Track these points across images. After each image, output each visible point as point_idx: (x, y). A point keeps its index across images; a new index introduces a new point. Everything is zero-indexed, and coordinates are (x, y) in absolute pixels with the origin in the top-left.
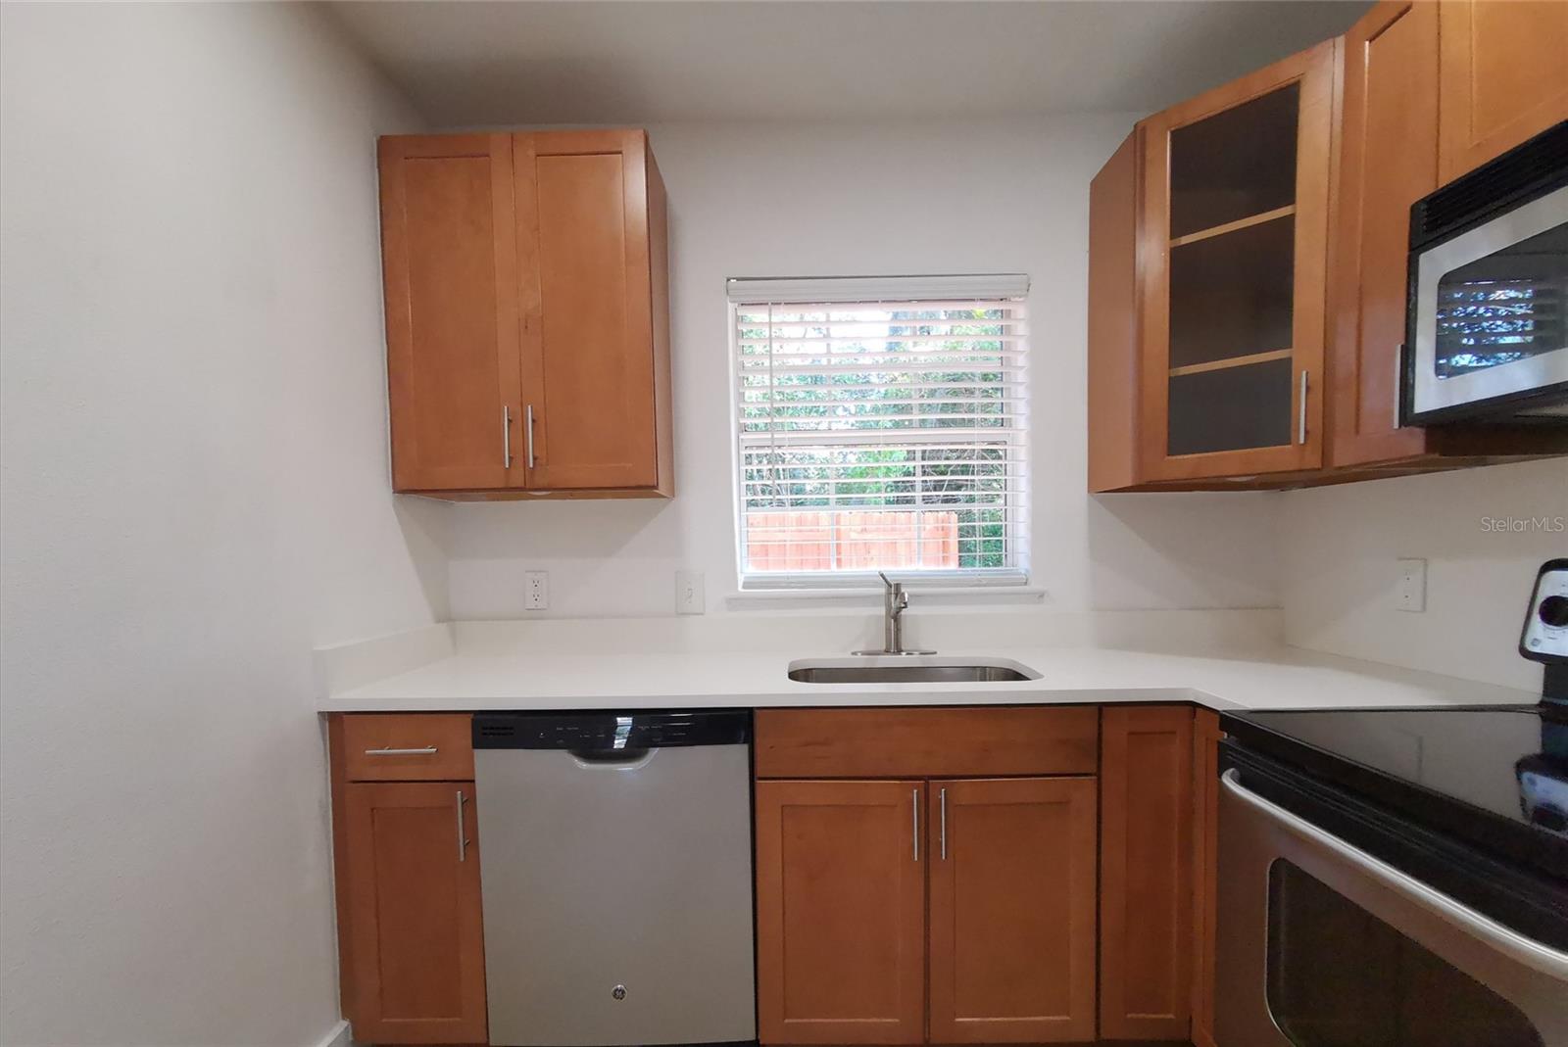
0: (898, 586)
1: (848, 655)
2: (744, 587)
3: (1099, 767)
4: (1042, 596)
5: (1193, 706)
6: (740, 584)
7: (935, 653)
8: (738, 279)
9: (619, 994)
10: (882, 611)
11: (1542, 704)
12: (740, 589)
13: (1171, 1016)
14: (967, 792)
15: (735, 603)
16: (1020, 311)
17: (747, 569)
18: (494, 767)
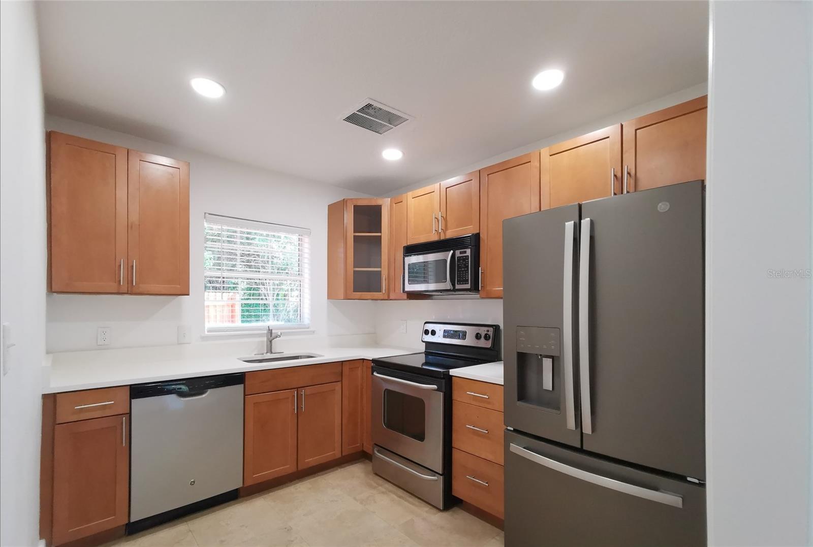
0: (272, 330)
1: (253, 355)
2: (208, 332)
3: (342, 379)
4: (314, 332)
5: (363, 359)
6: (206, 331)
7: (283, 353)
8: (210, 214)
9: (193, 483)
10: (265, 339)
11: (425, 352)
12: (206, 333)
13: (359, 445)
14: (309, 390)
15: (205, 338)
16: (306, 239)
17: (208, 325)
18: (139, 405)
